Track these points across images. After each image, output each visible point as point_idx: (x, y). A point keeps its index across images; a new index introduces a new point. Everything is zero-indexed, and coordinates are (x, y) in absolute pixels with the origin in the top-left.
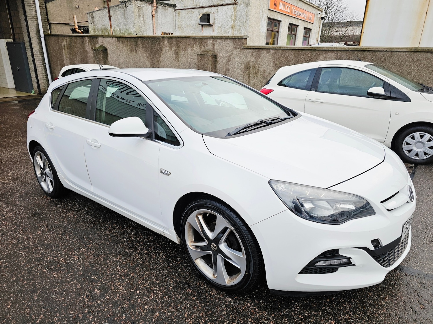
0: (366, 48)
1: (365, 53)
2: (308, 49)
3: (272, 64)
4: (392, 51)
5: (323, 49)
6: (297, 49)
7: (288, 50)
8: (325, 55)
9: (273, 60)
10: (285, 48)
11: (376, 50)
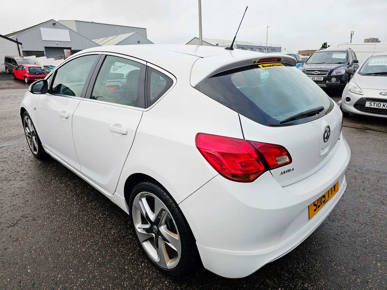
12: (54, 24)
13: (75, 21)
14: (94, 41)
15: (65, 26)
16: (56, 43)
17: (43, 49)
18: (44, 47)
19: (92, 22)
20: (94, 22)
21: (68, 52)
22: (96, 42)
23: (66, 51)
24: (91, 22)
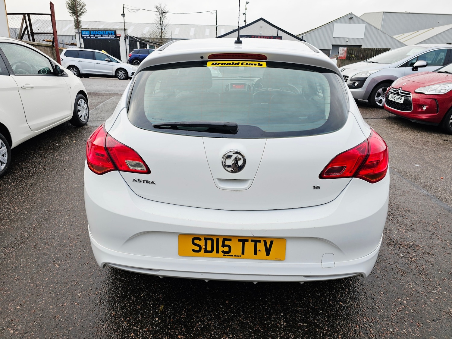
12: (351, 18)
13: (384, 12)
14: (395, 37)
15: (363, 20)
16: (346, 40)
17: (330, 48)
18: (332, 45)
19: (406, 13)
20: (408, 12)
21: (343, 50)
22: (398, 39)
23: (342, 49)
24: (404, 12)
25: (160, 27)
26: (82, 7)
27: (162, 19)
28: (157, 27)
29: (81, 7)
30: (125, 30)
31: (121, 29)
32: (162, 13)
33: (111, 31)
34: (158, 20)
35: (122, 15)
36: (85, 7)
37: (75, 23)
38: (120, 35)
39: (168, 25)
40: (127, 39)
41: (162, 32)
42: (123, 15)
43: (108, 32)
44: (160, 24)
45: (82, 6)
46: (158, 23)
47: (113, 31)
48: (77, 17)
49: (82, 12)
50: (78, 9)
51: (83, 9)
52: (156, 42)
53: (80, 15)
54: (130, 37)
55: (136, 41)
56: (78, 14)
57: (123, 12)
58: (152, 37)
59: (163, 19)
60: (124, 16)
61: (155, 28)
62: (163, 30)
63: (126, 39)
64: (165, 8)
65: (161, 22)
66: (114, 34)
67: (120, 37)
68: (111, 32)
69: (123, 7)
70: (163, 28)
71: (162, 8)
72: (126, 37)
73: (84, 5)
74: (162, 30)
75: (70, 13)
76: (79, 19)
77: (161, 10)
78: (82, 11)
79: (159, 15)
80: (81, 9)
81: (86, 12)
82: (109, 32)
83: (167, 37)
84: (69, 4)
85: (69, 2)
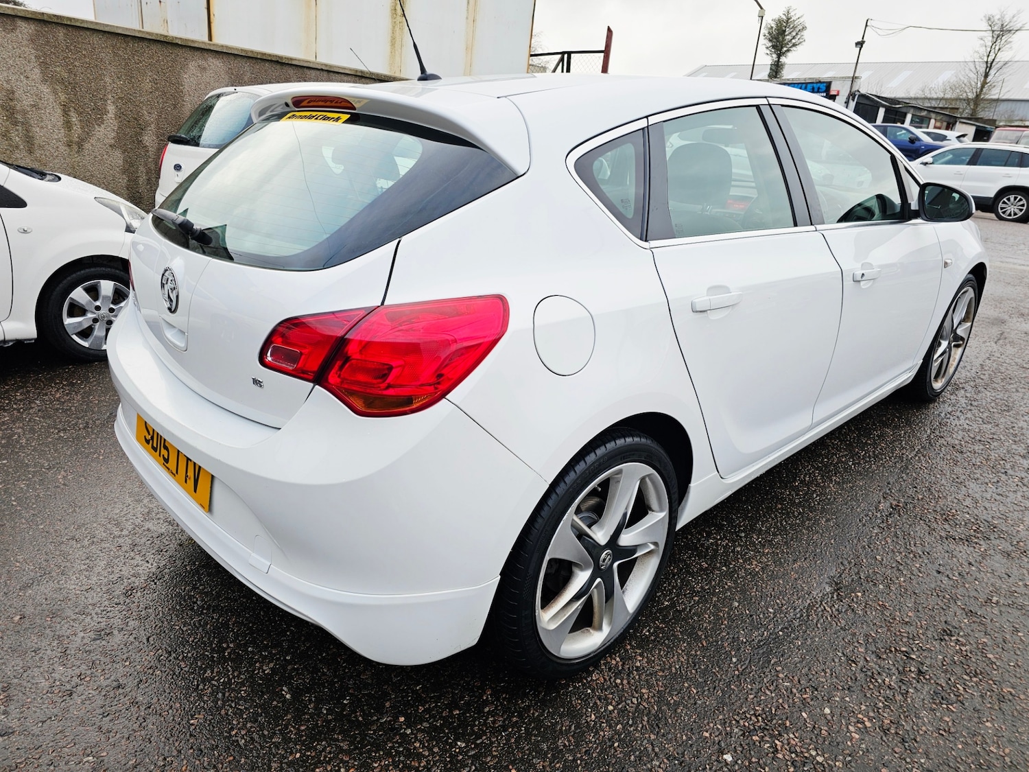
0: (288, 59)
1: (285, 68)
2: (153, 38)
3: (37, 71)
4: (329, 71)
5: (196, 45)
6: (119, 31)
7: (88, 33)
8: (200, 62)
9: (37, 57)
10: (78, 24)
11: (304, 65)
25: (982, 70)
26: (797, 34)
27: (997, 48)
28: (974, 70)
29: (794, 34)
30: (854, 79)
31: (844, 78)
32: (1001, 32)
33: (820, 82)
34: (983, 51)
35: (857, 44)
36: (805, 33)
37: (771, 69)
38: (838, 92)
39: (1010, 63)
40: (853, 100)
41: (984, 84)
42: (860, 44)
43: (812, 85)
44: (987, 62)
45: (797, 30)
46: (981, 60)
47: (824, 82)
48: (779, 56)
49: (794, 45)
50: (788, 37)
51: (799, 36)
52: (941, 108)
53: (788, 51)
54: (862, 96)
55: (876, 106)
56: (785, 49)
57: (863, 38)
58: (948, 96)
59: (999, 49)
60: (862, 46)
61: (967, 71)
62: (988, 80)
63: (851, 101)
64: (1015, 19)
65: (990, 59)
66: (824, 88)
67: (837, 97)
68: (819, 85)
69: (866, 25)
70: (992, 72)
71: (1007, 20)
72: (851, 97)
73: (804, 28)
74: (986, 75)
75: (767, 48)
76: (783, 59)
77: (1002, 25)
78: (793, 41)
79: (991, 38)
80: (794, 38)
81: (803, 43)
82: (815, 85)
83: (996, 97)
84: (772, 27)
85: (772, 25)
